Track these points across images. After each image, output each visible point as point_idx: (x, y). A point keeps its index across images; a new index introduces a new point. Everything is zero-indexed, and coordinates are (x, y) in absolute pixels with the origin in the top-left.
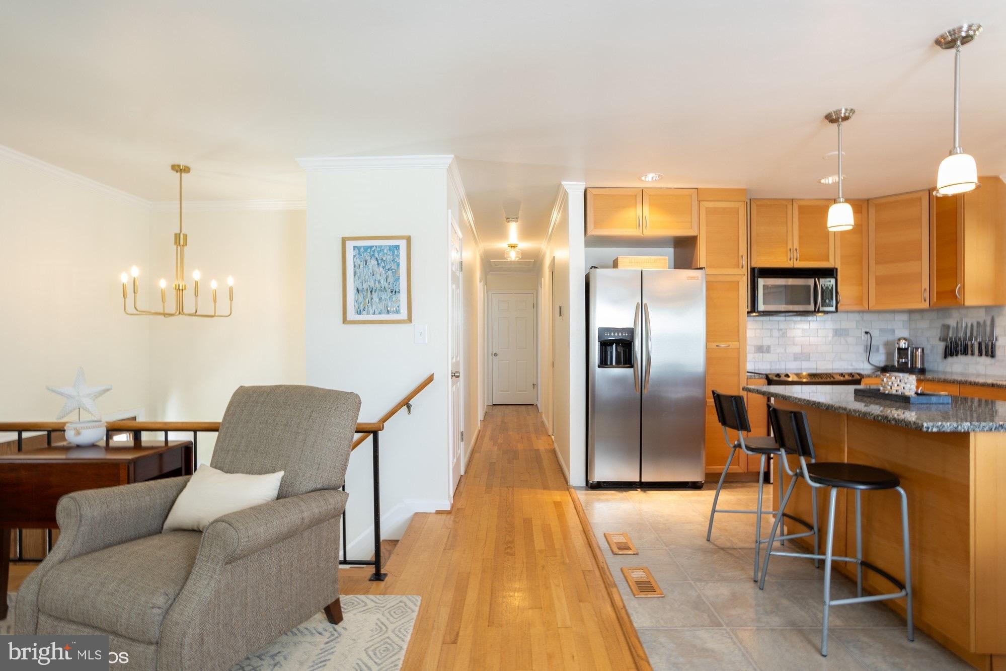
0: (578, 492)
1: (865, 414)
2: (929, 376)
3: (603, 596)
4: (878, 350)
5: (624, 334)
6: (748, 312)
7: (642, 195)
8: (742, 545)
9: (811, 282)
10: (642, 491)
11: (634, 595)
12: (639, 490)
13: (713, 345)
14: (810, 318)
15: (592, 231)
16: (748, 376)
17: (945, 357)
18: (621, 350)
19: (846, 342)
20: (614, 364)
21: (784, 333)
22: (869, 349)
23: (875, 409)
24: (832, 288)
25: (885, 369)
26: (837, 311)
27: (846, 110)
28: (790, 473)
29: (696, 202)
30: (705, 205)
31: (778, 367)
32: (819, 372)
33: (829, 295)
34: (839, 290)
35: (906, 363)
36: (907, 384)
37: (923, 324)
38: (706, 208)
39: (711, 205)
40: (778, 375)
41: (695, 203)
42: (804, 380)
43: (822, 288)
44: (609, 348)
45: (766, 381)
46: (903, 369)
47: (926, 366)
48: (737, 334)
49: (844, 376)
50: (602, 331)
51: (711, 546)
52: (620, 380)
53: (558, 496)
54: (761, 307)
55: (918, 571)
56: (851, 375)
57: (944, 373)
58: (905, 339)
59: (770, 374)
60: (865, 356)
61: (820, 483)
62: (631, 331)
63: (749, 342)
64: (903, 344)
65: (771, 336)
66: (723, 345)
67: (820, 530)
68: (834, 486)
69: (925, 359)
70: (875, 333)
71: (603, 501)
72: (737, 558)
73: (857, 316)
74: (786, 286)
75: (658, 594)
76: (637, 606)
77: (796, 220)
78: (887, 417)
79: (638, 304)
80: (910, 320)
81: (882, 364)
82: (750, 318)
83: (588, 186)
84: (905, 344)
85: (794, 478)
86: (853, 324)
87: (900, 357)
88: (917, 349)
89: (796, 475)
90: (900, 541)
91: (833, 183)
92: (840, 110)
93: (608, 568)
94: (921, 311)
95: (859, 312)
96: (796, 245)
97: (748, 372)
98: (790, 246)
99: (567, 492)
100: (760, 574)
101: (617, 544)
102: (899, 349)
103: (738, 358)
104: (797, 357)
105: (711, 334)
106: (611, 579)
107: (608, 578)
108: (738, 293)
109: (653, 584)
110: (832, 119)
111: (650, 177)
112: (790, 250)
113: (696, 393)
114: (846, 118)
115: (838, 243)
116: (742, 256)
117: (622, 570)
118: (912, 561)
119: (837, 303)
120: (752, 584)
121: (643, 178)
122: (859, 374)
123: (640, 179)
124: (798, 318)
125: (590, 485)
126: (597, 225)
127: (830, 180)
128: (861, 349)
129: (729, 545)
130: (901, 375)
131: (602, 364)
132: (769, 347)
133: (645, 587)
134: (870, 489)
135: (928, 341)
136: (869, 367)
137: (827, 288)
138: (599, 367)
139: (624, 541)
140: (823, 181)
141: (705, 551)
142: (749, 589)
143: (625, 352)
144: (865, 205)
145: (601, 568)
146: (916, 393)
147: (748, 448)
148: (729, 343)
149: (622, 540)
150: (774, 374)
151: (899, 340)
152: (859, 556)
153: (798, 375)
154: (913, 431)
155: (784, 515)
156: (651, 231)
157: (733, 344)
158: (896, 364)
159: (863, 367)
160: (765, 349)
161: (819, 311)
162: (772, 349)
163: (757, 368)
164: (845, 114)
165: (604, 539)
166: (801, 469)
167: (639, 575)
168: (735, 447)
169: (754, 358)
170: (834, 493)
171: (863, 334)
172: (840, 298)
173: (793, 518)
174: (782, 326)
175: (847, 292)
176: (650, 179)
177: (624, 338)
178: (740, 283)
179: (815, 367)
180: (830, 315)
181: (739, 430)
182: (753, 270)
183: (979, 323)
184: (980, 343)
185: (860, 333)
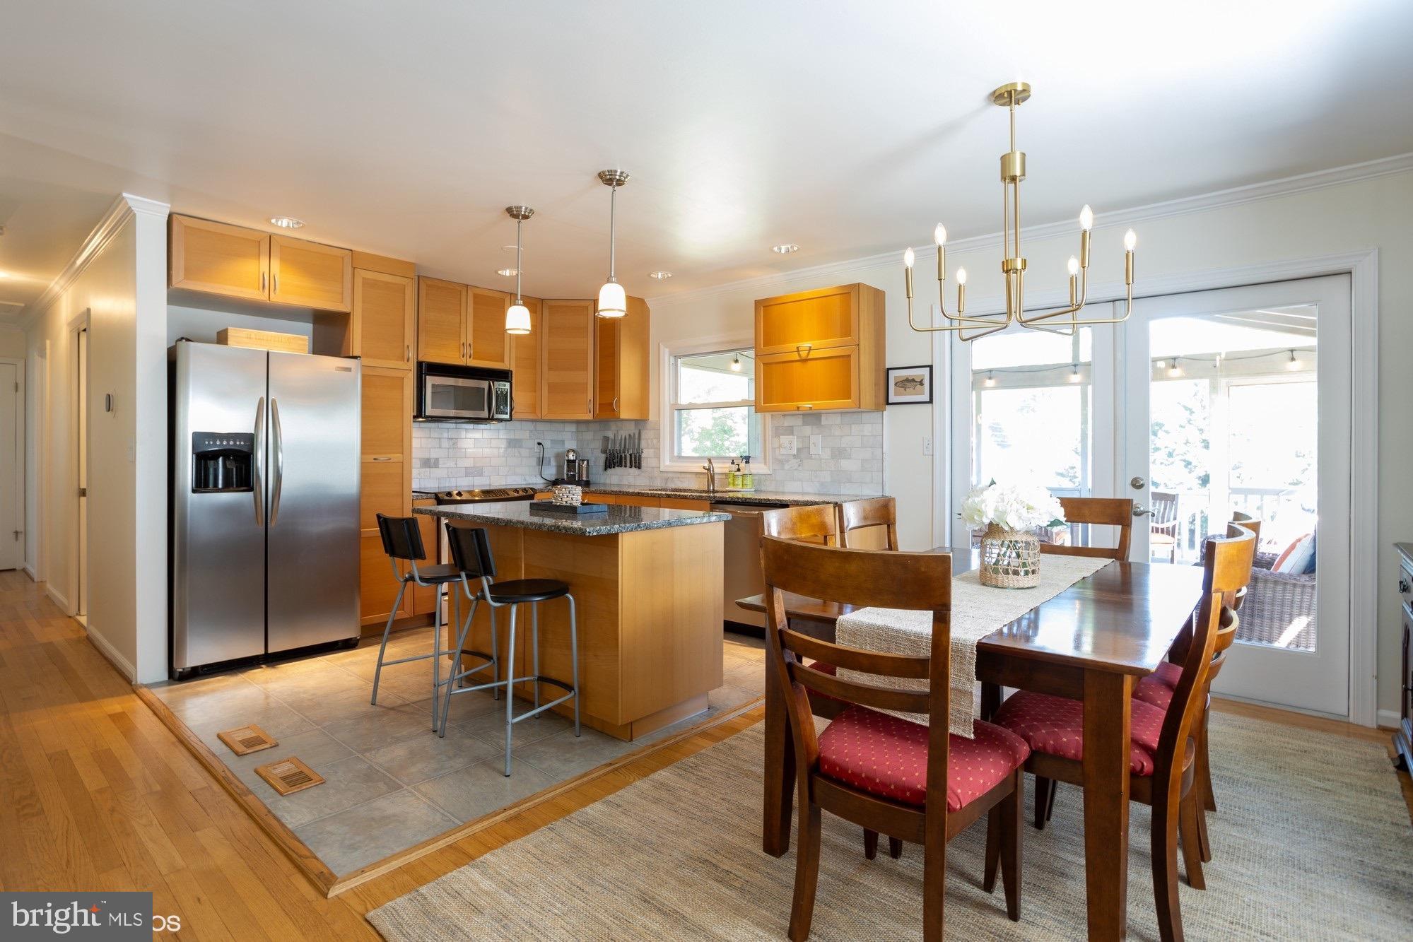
0: (155, 691)
1: (540, 526)
2: (593, 488)
3: (232, 812)
4: (549, 463)
5: (238, 443)
6: (415, 417)
7: (268, 244)
8: (415, 698)
9: (484, 384)
10: (268, 666)
11: (281, 794)
12: (263, 666)
13: (370, 458)
14: (482, 426)
15: (180, 282)
16: (413, 496)
17: (606, 469)
18: (232, 465)
19: (520, 454)
20: (220, 486)
21: (454, 442)
22: (541, 462)
23: (549, 521)
24: (507, 392)
25: (555, 483)
26: (511, 420)
27: (526, 208)
28: (471, 597)
29: (350, 269)
30: (362, 274)
31: (447, 485)
32: (492, 488)
33: (503, 398)
34: (513, 395)
35: (574, 475)
36: (573, 495)
37: (588, 436)
38: (363, 278)
39: (370, 275)
40: (449, 494)
41: (348, 270)
42: (477, 498)
43: (497, 392)
44: (211, 463)
45: (435, 502)
46: (571, 481)
47: (590, 479)
48: (401, 444)
49: (518, 492)
50: (198, 437)
51: (378, 709)
52: (230, 510)
53: (115, 705)
54: (429, 411)
55: (584, 670)
56: (525, 490)
57: (605, 484)
58: (573, 451)
59: (439, 493)
60: (537, 469)
61: (500, 602)
62: (250, 439)
63: (414, 455)
64: (571, 457)
65: (440, 447)
66: (382, 458)
67: (499, 659)
68: (514, 603)
69: (590, 472)
70: (547, 444)
71: (205, 693)
72: (412, 713)
73: (530, 426)
74: (455, 387)
75: (316, 782)
76: (288, 804)
77: (470, 310)
78: (558, 527)
79: (261, 399)
80: (578, 431)
81: (553, 478)
82: (417, 424)
83: (174, 210)
84: (573, 456)
85: (475, 602)
86: (527, 435)
87: (569, 470)
88: (583, 461)
89: (477, 598)
90: (570, 647)
91: (511, 277)
92: (521, 207)
93: (233, 774)
94: (587, 422)
95: (533, 421)
96: (470, 340)
97: (413, 492)
98: (463, 340)
99: (134, 696)
100: (439, 723)
101: (242, 742)
102: (569, 461)
103: (402, 475)
104: (469, 472)
105: (368, 443)
106: (240, 785)
107: (237, 787)
108: (403, 392)
109: (306, 771)
110: (513, 213)
111: (284, 223)
112: (463, 344)
113: (347, 523)
114: (526, 217)
115: (513, 344)
116: (408, 347)
117: (256, 772)
118: (579, 661)
119: (511, 410)
120: (431, 735)
121: (273, 221)
122: (532, 489)
123: (268, 221)
124: (471, 426)
125: (177, 675)
126: (189, 273)
127: (507, 273)
128: (534, 462)
129: (399, 702)
130: (570, 486)
131: (200, 487)
132: (437, 460)
133: (298, 780)
134: (547, 599)
135: (592, 453)
136: (542, 481)
137: (502, 392)
138: (194, 491)
139: (254, 735)
140: (500, 272)
141: (368, 717)
142: (429, 741)
143: (239, 470)
144: (539, 306)
145: (221, 779)
146: (582, 504)
147: (422, 580)
148: (389, 456)
149: (249, 734)
150: (443, 492)
151: (568, 451)
152: (536, 673)
153: (470, 492)
154: (579, 537)
155: (463, 652)
156: (281, 297)
157: (396, 457)
158: (565, 477)
159: (537, 482)
160: (433, 461)
161: (493, 419)
162: (441, 462)
163: (423, 486)
164: (525, 212)
165: (219, 742)
166: (482, 591)
167: (286, 768)
168: (406, 580)
169: (419, 474)
170: (514, 609)
171: (536, 445)
172: (514, 405)
173: (472, 653)
174: (452, 434)
175: (521, 398)
176: (283, 224)
177: (237, 448)
178: (405, 380)
179: (488, 483)
180: (503, 424)
181: (411, 559)
182: (420, 364)
183: (630, 435)
184: (631, 455)
185: (533, 444)
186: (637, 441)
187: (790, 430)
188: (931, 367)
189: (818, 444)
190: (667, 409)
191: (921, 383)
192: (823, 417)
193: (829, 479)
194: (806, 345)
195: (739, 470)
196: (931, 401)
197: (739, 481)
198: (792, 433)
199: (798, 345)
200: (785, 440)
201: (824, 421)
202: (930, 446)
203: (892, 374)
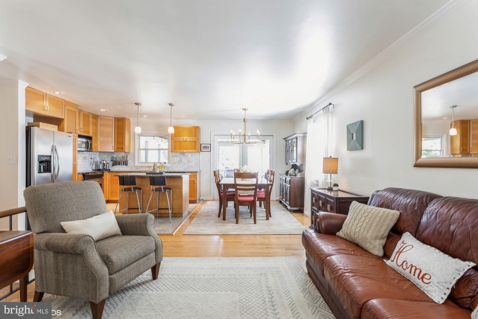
7: (46, 97)
16: (78, 174)
17: (113, 166)
20: (42, 171)
26: (92, 151)
30: (67, 107)
34: (93, 144)
41: (64, 106)
50: (39, 156)
57: (113, 170)
62: (50, 157)
79: (52, 145)
96: (82, 127)
102: (103, 164)
103: (77, 168)
128: (89, 164)
143: (47, 166)
151: (103, 161)
157: (76, 163)
172: (93, 147)
183: (123, 157)
184: (123, 162)
185: (89, 158)
186: (126, 158)
187: (176, 156)
188: (210, 144)
189: (184, 159)
190: (137, 150)
191: (208, 147)
192: (185, 154)
193: (187, 167)
194: (185, 138)
195: (163, 165)
196: (210, 151)
197: (163, 168)
198: (177, 157)
199: (183, 138)
200: (175, 158)
201: (186, 154)
202: (210, 160)
203: (202, 145)
